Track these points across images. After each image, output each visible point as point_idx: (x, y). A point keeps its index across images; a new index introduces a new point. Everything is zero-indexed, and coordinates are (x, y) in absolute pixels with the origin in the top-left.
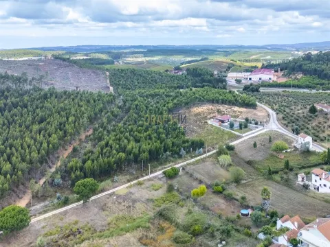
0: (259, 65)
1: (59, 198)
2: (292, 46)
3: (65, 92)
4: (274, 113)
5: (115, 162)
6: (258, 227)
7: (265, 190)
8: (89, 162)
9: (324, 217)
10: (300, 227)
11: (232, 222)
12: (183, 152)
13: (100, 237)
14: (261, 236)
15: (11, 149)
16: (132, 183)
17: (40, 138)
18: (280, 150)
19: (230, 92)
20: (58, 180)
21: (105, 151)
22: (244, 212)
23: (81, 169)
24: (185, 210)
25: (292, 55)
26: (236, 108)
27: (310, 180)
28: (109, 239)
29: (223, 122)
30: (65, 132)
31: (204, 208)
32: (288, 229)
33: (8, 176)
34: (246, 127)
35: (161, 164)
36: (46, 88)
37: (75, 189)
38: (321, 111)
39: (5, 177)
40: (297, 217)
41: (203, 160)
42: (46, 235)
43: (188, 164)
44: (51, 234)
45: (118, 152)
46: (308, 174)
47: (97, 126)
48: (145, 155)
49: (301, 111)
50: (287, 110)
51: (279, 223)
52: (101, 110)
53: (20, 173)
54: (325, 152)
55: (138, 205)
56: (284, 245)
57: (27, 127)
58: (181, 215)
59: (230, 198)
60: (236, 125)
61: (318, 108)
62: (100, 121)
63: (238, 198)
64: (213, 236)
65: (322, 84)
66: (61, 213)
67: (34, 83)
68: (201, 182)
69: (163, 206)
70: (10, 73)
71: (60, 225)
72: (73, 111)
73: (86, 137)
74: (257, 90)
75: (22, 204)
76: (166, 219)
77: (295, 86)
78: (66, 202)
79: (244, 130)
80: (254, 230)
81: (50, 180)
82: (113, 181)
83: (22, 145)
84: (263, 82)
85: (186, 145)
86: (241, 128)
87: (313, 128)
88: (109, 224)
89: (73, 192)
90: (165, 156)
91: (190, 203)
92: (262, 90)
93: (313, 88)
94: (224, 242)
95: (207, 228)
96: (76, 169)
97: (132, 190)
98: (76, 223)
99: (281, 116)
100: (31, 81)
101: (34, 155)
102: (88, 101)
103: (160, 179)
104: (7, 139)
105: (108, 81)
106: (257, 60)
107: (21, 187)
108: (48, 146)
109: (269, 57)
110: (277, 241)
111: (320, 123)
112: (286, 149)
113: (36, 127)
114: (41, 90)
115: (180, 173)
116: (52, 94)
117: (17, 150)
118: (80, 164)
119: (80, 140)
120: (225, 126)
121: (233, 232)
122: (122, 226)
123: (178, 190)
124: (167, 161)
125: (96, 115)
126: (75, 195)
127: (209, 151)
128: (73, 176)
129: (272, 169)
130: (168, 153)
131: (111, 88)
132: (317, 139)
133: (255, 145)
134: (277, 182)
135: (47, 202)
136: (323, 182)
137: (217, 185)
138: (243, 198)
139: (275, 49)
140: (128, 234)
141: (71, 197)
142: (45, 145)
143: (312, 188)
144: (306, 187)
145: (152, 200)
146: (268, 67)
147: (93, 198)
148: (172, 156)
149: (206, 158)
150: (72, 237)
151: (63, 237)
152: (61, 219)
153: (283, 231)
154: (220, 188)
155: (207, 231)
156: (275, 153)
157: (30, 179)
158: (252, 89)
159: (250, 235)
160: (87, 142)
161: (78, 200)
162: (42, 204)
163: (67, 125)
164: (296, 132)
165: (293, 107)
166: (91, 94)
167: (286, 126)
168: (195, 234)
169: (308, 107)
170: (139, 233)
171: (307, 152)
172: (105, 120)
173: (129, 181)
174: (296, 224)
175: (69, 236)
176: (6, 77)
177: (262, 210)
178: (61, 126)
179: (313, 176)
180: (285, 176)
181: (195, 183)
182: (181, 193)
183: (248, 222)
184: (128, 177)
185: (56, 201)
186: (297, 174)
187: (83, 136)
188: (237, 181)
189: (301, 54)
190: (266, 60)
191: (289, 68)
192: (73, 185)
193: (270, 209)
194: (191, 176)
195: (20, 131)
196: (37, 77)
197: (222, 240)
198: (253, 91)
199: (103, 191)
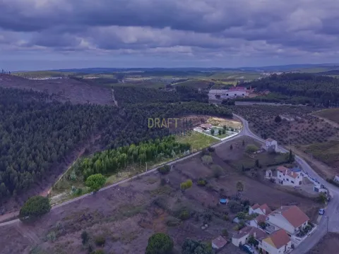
0: (235, 84)
1: (73, 190)
2: (261, 69)
3: (79, 105)
4: (247, 122)
5: (119, 161)
6: (233, 212)
7: (239, 183)
8: (98, 161)
9: (288, 205)
10: (267, 213)
11: (213, 209)
12: (173, 153)
13: (107, 221)
14: (237, 220)
15: (35, 151)
16: (133, 178)
17: (59, 142)
18: (251, 151)
19: (211, 105)
20: (73, 175)
21: (111, 152)
22: (223, 201)
23: (92, 166)
24: (175, 200)
25: (261, 76)
26: (216, 119)
27: (276, 176)
28: (115, 222)
29: (205, 129)
30: (79, 137)
31: (191, 198)
32: (258, 215)
33: (33, 172)
34: (224, 133)
35: (156, 163)
36: (64, 102)
37: (87, 182)
38: (285, 120)
39: (31, 173)
40: (265, 205)
41: (189, 160)
42: (64, 219)
43: (177, 163)
44: (67, 219)
45: (121, 153)
46: (274, 171)
47: (104, 132)
48: (143, 156)
49: (268, 121)
50: (257, 119)
51: (251, 210)
52: (107, 120)
53: (42, 169)
54: (287, 153)
55: (137, 195)
56: (255, 228)
57: (48, 133)
58: (172, 204)
59: (211, 190)
60: (216, 132)
61: (282, 118)
62: (106, 128)
63: (218, 190)
64: (197, 220)
65: (285, 99)
66: (75, 202)
67: (54, 98)
68: (188, 177)
69: (157, 196)
70: (34, 90)
71: (75, 211)
72: (85, 121)
73: (96, 141)
74: (233, 104)
75: (44, 195)
76: (160, 207)
77: (263, 101)
78: (80, 193)
79: (222, 135)
80: (231, 216)
81: (67, 176)
82: (117, 177)
83: (44, 147)
84: (238, 97)
85: (176, 147)
86: (220, 134)
87: (278, 134)
88: (115, 210)
89: (85, 185)
90: (158, 156)
91: (179, 194)
92: (237, 103)
93: (278, 102)
94: (206, 225)
95: (192, 214)
96: (88, 167)
97: (133, 183)
98: (88, 209)
99: (252, 124)
100: (51, 97)
101: (55, 155)
102: (97, 112)
103: (155, 175)
104: (32, 143)
105: (113, 97)
106: (233, 80)
107: (44, 180)
108: (65, 148)
109: (242, 77)
110: (249, 224)
111: (283, 130)
112: (256, 151)
113: (55, 133)
114: (59, 103)
115: (172, 170)
116: (68, 106)
117: (40, 151)
118: (90, 163)
119: (91, 143)
120: (207, 133)
121: (214, 217)
122: (124, 212)
123: (169, 183)
124: (160, 160)
125: (103, 123)
126: (87, 188)
127: (194, 153)
128: (85, 172)
129: (245, 167)
130: (161, 154)
131: (116, 102)
132: (281, 143)
133: (231, 148)
134: (249, 177)
135: (65, 193)
136: (287, 177)
137: (201, 179)
138: (222, 190)
139: (248, 71)
140: (129, 219)
141: (83, 188)
142: (63, 147)
143: (277, 182)
144: (272, 181)
145: (148, 192)
146: (242, 85)
147: (101, 190)
148: (165, 156)
149: (191, 158)
150: (84, 221)
151: (77, 221)
152: (76, 207)
153: (255, 216)
154: (203, 182)
155: (192, 216)
156: (247, 154)
157: (51, 175)
158: (229, 103)
159: (227, 220)
160: (96, 145)
161: (90, 191)
162: (61, 195)
163: (80, 132)
164: (265, 137)
165: (262, 117)
166: (99, 106)
167: (256, 132)
168: (183, 219)
169: (274, 117)
170: (138, 218)
171: (273, 153)
172: (110, 127)
173: (130, 176)
174: (264, 210)
175: (82, 220)
176: (31, 93)
177: (237, 199)
178: (75, 132)
179: (278, 172)
180: (256, 173)
181: (183, 178)
182: (172, 186)
183: (226, 209)
184: (129, 173)
185: (71, 192)
186: (265, 171)
187: (93, 141)
188: (217, 176)
189: (268, 74)
190: (240, 80)
191: (258, 86)
192: (85, 179)
193: (243, 199)
194: (180, 172)
195: (43, 136)
196: (57, 93)
197: (205, 223)
198: (229, 104)
199: (109, 184)
